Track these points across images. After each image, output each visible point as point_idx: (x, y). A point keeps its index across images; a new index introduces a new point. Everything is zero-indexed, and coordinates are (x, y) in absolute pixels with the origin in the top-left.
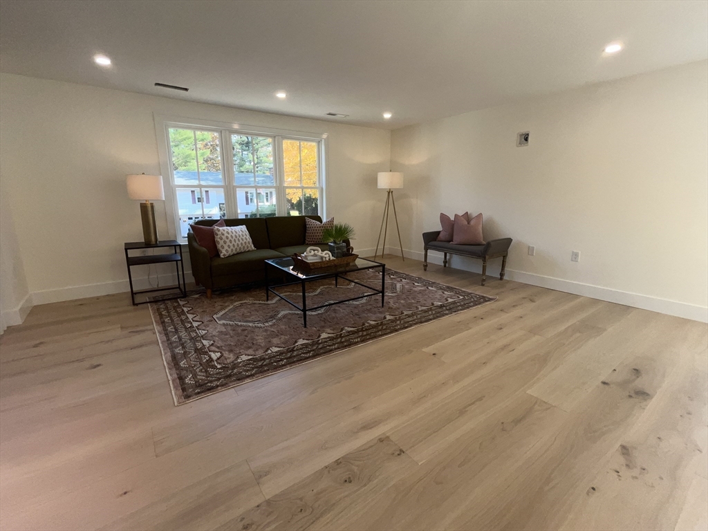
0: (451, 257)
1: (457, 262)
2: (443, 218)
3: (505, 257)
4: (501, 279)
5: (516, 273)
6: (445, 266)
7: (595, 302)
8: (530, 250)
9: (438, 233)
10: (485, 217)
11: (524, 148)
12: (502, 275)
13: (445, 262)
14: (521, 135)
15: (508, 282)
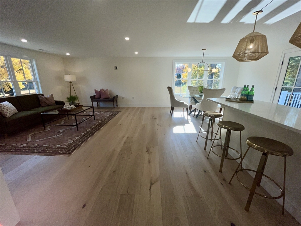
0: (99, 103)
1: (102, 104)
2: (96, 91)
3: (117, 101)
4: (117, 107)
5: (120, 104)
6: (98, 107)
7: (139, 108)
8: (123, 98)
9: (95, 96)
10: (109, 90)
11: (116, 70)
12: (117, 106)
13: (98, 105)
14: (115, 67)
15: (119, 107)
